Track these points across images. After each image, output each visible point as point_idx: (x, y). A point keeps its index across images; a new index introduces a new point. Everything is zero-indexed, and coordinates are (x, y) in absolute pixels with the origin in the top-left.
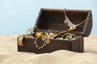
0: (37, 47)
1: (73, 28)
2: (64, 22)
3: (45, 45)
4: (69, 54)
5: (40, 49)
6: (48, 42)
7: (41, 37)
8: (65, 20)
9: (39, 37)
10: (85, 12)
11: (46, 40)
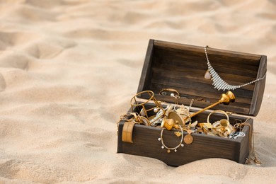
0: (163, 147)
1: (228, 96)
2: (204, 76)
3: (182, 145)
4: (236, 173)
5: (169, 151)
6: (188, 140)
7: (173, 127)
8: (207, 73)
9: (170, 128)
10: (253, 58)
11: (184, 135)
